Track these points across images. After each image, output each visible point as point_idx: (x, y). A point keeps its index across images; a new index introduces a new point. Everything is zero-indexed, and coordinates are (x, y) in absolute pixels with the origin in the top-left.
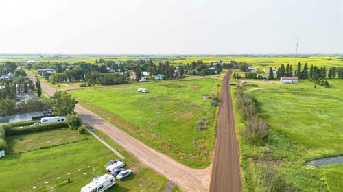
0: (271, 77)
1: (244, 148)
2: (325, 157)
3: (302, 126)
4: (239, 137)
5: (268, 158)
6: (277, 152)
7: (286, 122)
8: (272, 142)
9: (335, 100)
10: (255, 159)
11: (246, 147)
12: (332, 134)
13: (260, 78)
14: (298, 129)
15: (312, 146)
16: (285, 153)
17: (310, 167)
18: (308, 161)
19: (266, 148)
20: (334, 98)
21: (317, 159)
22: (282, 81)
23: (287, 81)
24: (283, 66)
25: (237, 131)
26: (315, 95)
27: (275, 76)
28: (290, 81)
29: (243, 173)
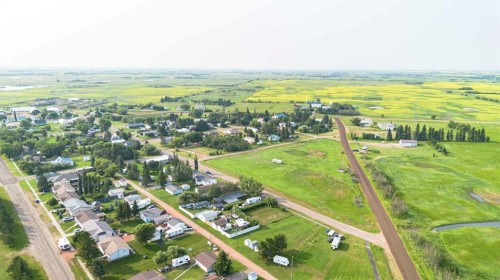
0: (390, 139)
1: (395, 221)
2: (443, 225)
3: (427, 203)
4: (388, 213)
5: (409, 227)
6: (415, 223)
7: (416, 199)
8: (410, 216)
9: (451, 174)
10: (403, 227)
11: (396, 220)
12: (447, 209)
13: (378, 139)
14: (424, 206)
15: (435, 219)
16: (419, 223)
17: (434, 231)
18: (433, 228)
19: (408, 221)
20: (450, 170)
21: (437, 227)
22: (401, 144)
23: (407, 145)
24: (401, 127)
25: (385, 208)
26: (434, 167)
27: (394, 137)
28: (410, 145)
29: (401, 236)
